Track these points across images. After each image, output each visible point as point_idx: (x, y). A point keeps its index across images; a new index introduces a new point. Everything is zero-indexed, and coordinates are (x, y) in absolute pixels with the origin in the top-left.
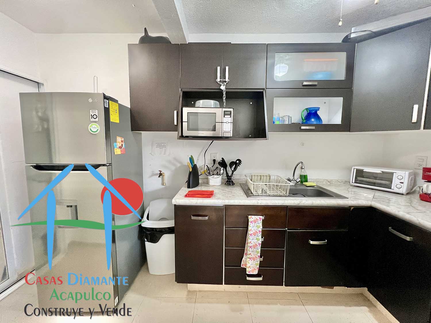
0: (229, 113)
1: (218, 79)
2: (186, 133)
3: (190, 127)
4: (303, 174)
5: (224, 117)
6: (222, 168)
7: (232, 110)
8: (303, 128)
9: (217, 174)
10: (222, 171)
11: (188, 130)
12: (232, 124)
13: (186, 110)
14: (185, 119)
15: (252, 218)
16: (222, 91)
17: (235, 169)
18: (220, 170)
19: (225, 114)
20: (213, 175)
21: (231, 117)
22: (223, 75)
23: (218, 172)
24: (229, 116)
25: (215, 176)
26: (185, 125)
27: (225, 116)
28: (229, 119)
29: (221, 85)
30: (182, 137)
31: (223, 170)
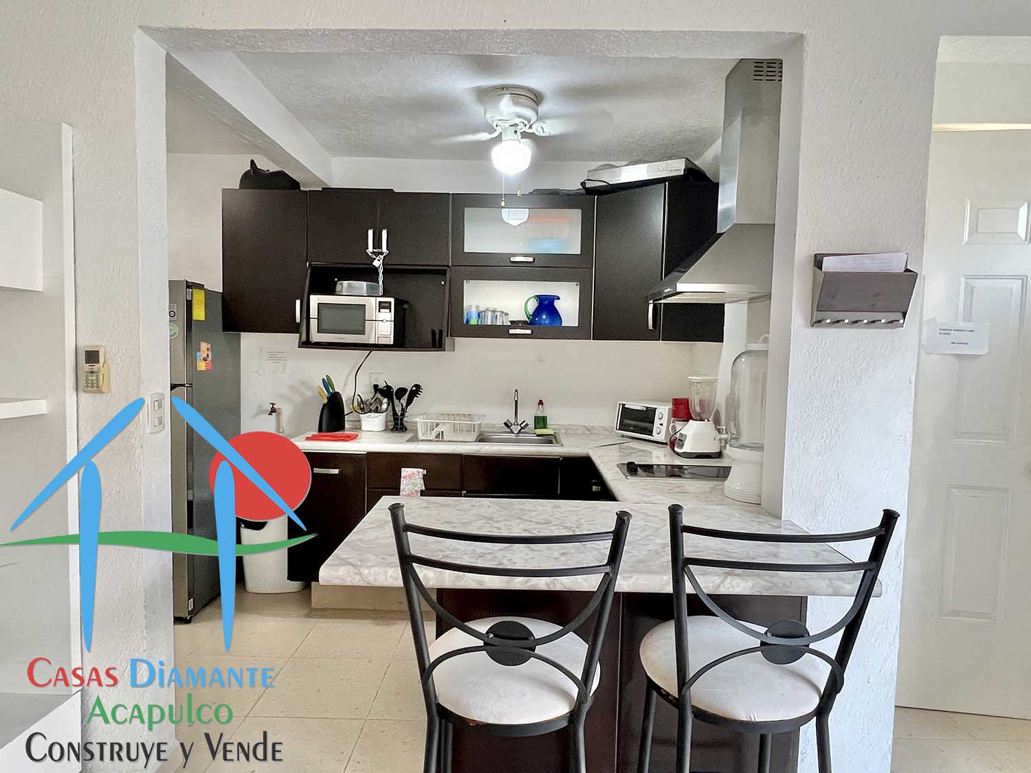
0: (387, 305)
1: (370, 249)
2: (316, 337)
3: (324, 326)
4: (540, 414)
5: (379, 311)
6: (385, 400)
7: (392, 300)
8: (511, 331)
9: (376, 411)
10: (385, 406)
11: (318, 332)
12: (393, 323)
13: (315, 300)
14: (314, 312)
15: (405, 472)
16: (376, 269)
17: (409, 402)
18: (381, 404)
19: (382, 306)
20: (369, 412)
21: (390, 312)
22: (377, 243)
23: (377, 408)
24: (388, 310)
25: (373, 414)
26: (314, 324)
27: (381, 310)
28: (388, 316)
29: (375, 259)
30: (307, 343)
31: (388, 405)
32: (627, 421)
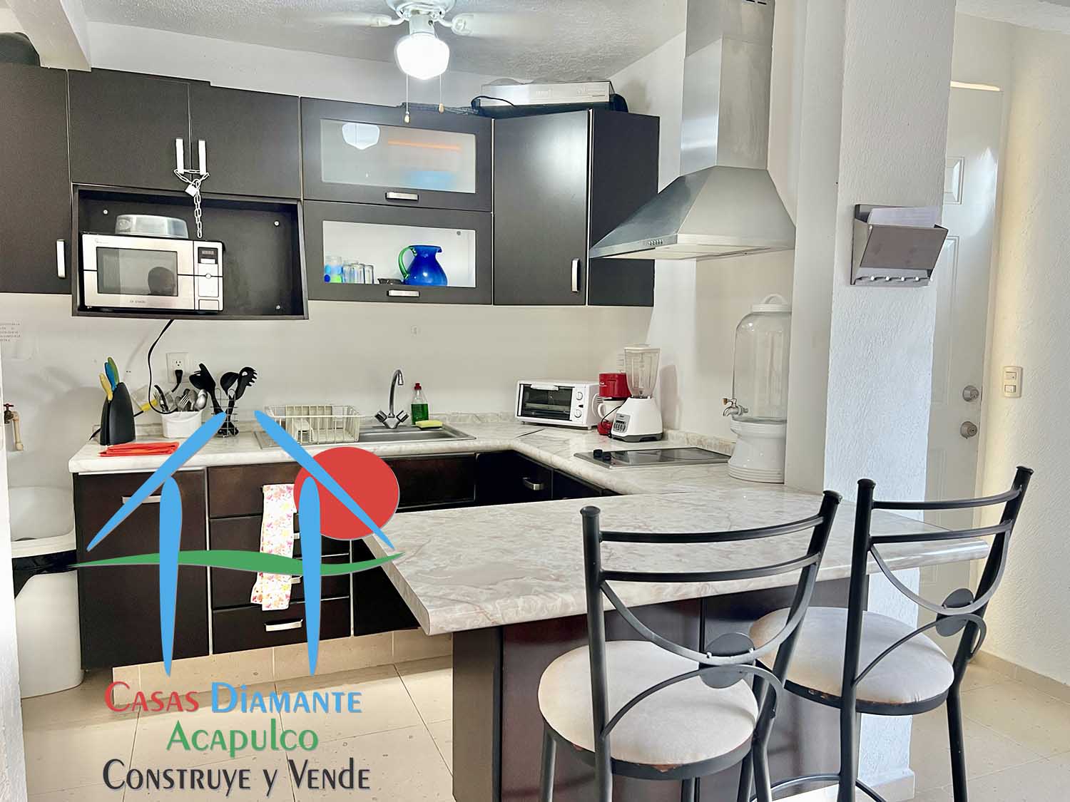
0: (212, 253)
1: (181, 169)
2: (93, 299)
3: (106, 284)
4: (419, 402)
5: (199, 262)
6: (201, 392)
7: (219, 246)
8: (392, 293)
9: (188, 408)
10: (201, 401)
11: (98, 292)
12: (221, 279)
13: (91, 243)
14: (90, 261)
15: (269, 491)
16: (190, 199)
17: (239, 393)
18: (196, 398)
19: (202, 254)
20: (176, 410)
21: (217, 263)
22: (192, 160)
23: (189, 403)
24: (214, 261)
25: (182, 413)
26: (90, 279)
27: (202, 260)
28: (211, 268)
29: (189, 184)
30: (82, 309)
31: (206, 397)
32: (529, 405)
